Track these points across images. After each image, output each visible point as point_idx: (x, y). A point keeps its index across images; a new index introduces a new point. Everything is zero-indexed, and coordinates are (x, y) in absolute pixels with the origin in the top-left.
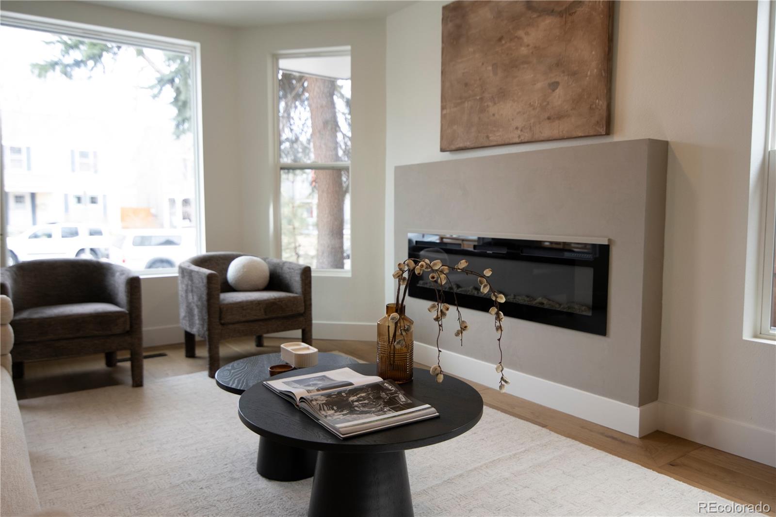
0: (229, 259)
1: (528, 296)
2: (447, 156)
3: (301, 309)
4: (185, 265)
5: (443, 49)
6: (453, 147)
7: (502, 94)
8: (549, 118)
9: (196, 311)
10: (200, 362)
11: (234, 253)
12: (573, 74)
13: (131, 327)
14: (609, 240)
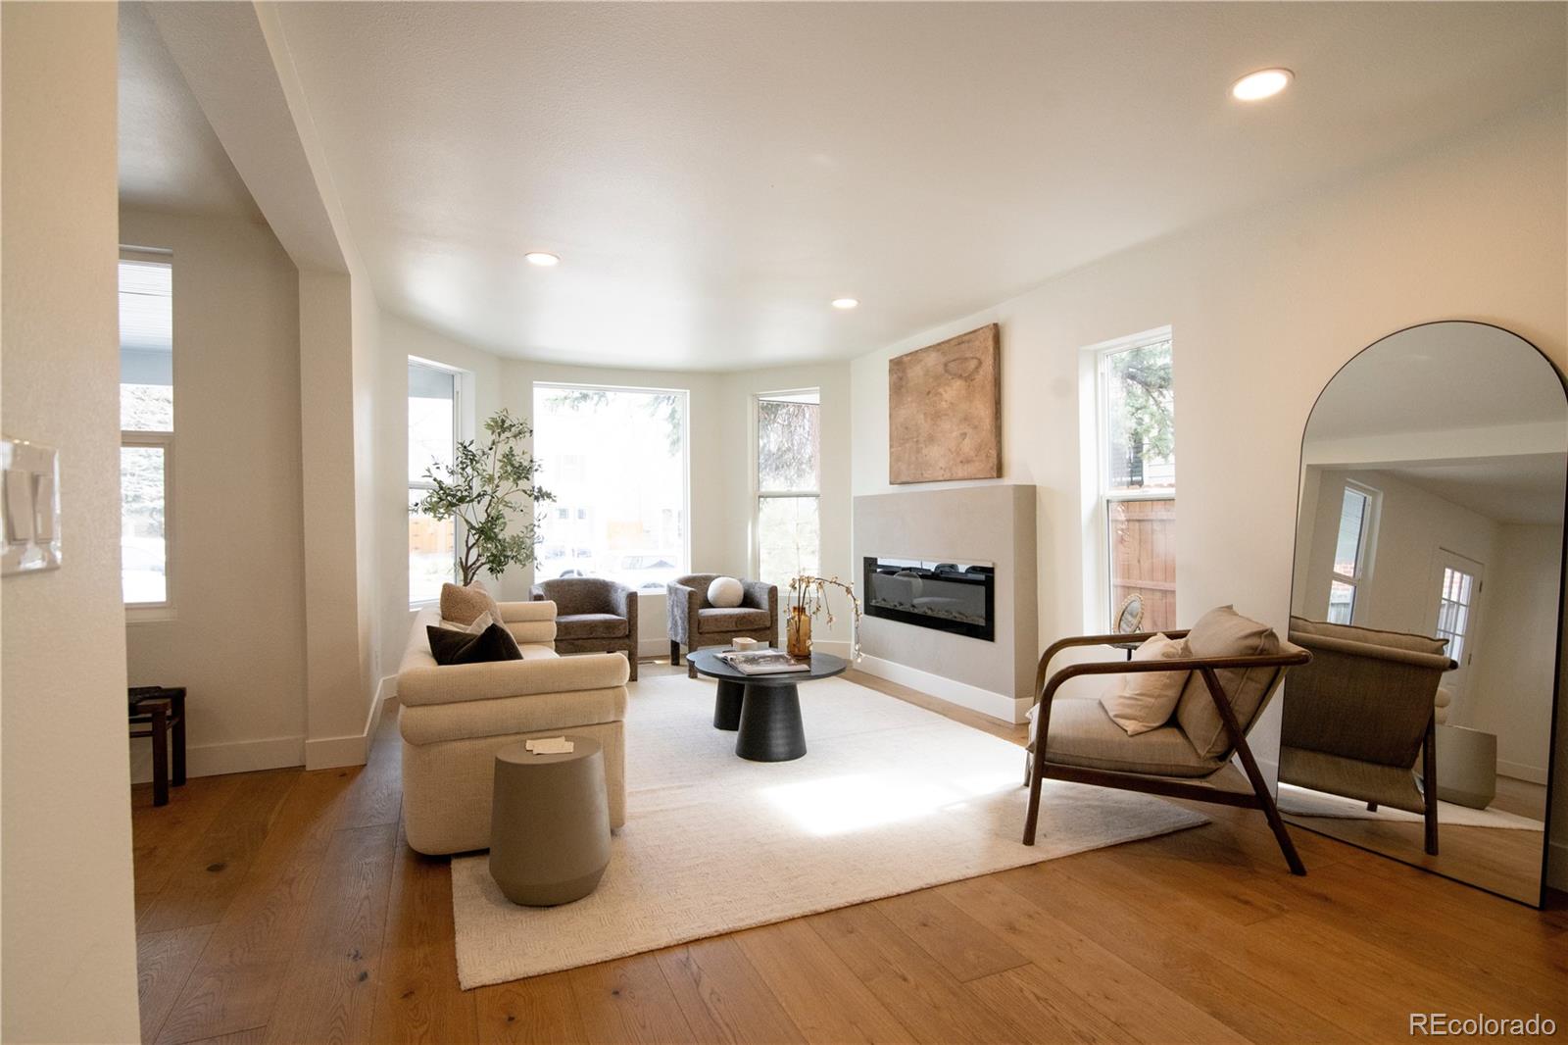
0: (708, 580)
1: (947, 611)
2: (896, 489)
3: (768, 624)
4: (672, 585)
5: (890, 395)
6: (899, 481)
7: (931, 439)
8: (962, 462)
9: (679, 622)
10: (683, 668)
11: (715, 574)
12: (976, 427)
13: (630, 632)
14: (993, 564)
